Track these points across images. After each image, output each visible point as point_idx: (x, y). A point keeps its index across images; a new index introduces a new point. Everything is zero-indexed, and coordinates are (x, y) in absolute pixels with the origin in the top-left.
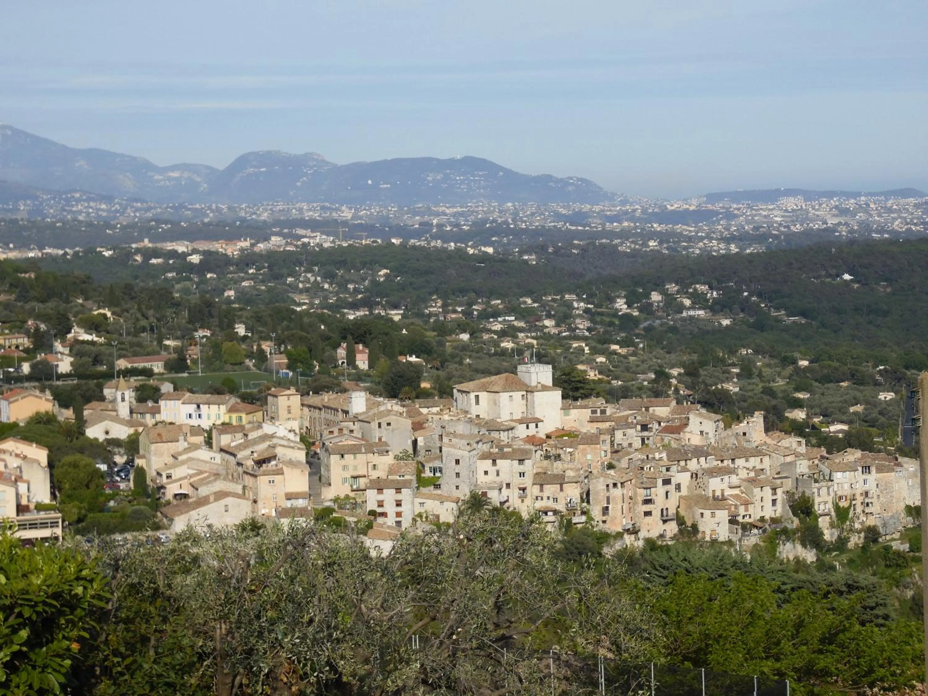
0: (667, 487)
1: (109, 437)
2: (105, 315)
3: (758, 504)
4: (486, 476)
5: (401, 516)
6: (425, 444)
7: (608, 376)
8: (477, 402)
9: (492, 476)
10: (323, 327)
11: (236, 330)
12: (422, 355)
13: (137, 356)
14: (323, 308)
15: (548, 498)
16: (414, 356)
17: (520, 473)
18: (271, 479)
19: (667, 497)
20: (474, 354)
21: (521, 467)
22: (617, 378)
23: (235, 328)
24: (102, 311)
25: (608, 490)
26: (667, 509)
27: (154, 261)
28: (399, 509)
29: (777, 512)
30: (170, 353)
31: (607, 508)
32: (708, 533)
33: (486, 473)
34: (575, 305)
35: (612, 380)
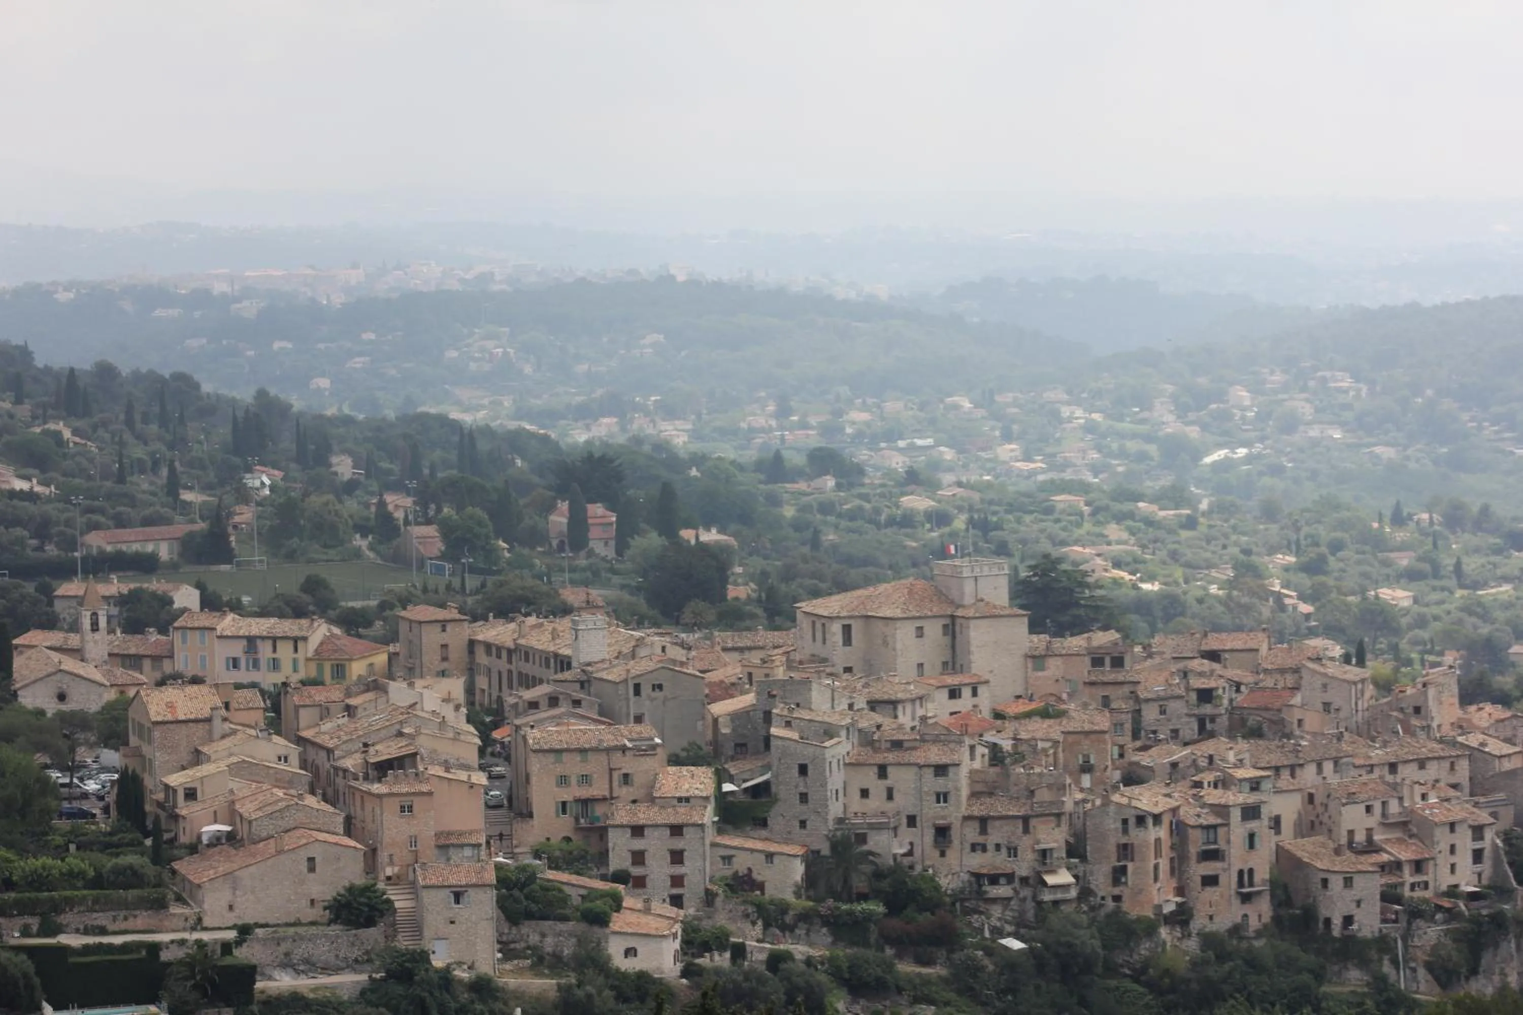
0: (1253, 825)
1: (64, 707)
2: (57, 435)
3: (1444, 861)
4: (865, 801)
5: (682, 886)
6: (733, 730)
7: (1133, 573)
8: (847, 641)
9: (876, 802)
10: (519, 462)
11: (333, 469)
12: (733, 527)
13: (124, 527)
14: (520, 418)
15: (998, 847)
16: (714, 531)
17: (938, 795)
18: (406, 804)
19: (1252, 846)
20: (844, 523)
21: (941, 780)
22: (1151, 578)
23: (330, 466)
24: (52, 426)
25: (1125, 831)
26: (1251, 871)
27: (159, 313)
28: (678, 870)
29: (1483, 876)
30: (193, 521)
31: (1123, 870)
32: (1337, 922)
33: (865, 793)
34: (1065, 411)
35: (1142, 580)
